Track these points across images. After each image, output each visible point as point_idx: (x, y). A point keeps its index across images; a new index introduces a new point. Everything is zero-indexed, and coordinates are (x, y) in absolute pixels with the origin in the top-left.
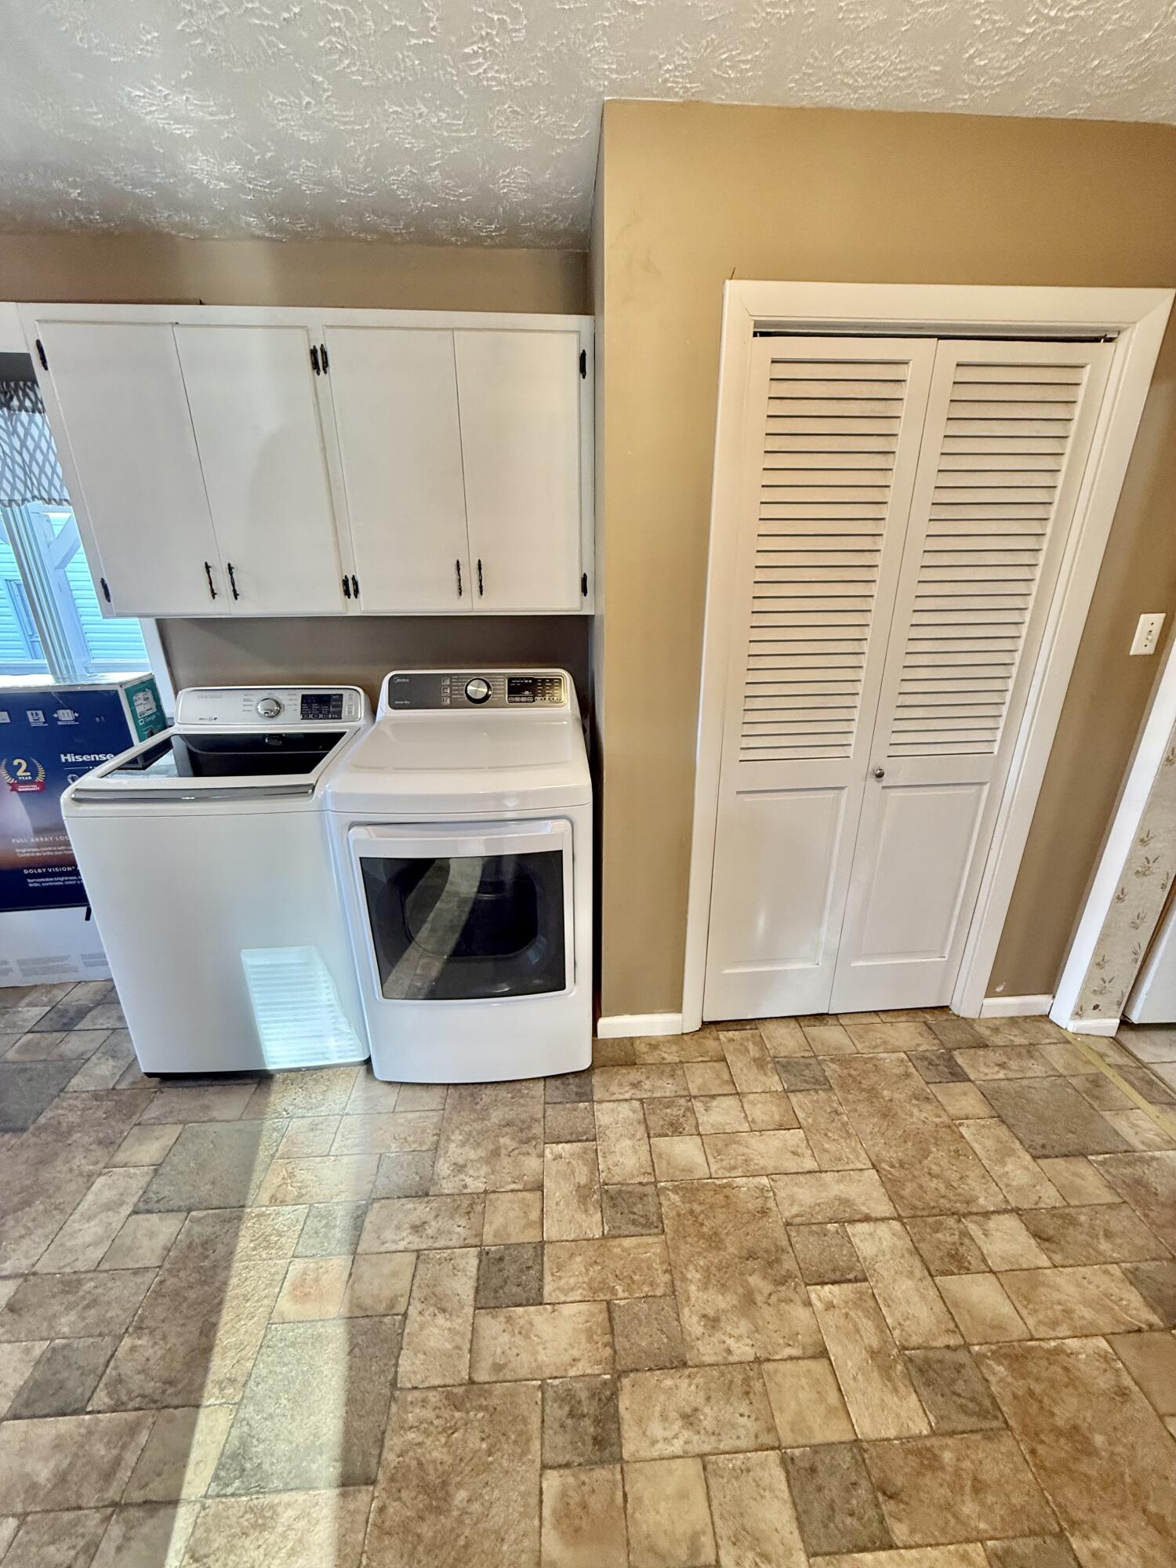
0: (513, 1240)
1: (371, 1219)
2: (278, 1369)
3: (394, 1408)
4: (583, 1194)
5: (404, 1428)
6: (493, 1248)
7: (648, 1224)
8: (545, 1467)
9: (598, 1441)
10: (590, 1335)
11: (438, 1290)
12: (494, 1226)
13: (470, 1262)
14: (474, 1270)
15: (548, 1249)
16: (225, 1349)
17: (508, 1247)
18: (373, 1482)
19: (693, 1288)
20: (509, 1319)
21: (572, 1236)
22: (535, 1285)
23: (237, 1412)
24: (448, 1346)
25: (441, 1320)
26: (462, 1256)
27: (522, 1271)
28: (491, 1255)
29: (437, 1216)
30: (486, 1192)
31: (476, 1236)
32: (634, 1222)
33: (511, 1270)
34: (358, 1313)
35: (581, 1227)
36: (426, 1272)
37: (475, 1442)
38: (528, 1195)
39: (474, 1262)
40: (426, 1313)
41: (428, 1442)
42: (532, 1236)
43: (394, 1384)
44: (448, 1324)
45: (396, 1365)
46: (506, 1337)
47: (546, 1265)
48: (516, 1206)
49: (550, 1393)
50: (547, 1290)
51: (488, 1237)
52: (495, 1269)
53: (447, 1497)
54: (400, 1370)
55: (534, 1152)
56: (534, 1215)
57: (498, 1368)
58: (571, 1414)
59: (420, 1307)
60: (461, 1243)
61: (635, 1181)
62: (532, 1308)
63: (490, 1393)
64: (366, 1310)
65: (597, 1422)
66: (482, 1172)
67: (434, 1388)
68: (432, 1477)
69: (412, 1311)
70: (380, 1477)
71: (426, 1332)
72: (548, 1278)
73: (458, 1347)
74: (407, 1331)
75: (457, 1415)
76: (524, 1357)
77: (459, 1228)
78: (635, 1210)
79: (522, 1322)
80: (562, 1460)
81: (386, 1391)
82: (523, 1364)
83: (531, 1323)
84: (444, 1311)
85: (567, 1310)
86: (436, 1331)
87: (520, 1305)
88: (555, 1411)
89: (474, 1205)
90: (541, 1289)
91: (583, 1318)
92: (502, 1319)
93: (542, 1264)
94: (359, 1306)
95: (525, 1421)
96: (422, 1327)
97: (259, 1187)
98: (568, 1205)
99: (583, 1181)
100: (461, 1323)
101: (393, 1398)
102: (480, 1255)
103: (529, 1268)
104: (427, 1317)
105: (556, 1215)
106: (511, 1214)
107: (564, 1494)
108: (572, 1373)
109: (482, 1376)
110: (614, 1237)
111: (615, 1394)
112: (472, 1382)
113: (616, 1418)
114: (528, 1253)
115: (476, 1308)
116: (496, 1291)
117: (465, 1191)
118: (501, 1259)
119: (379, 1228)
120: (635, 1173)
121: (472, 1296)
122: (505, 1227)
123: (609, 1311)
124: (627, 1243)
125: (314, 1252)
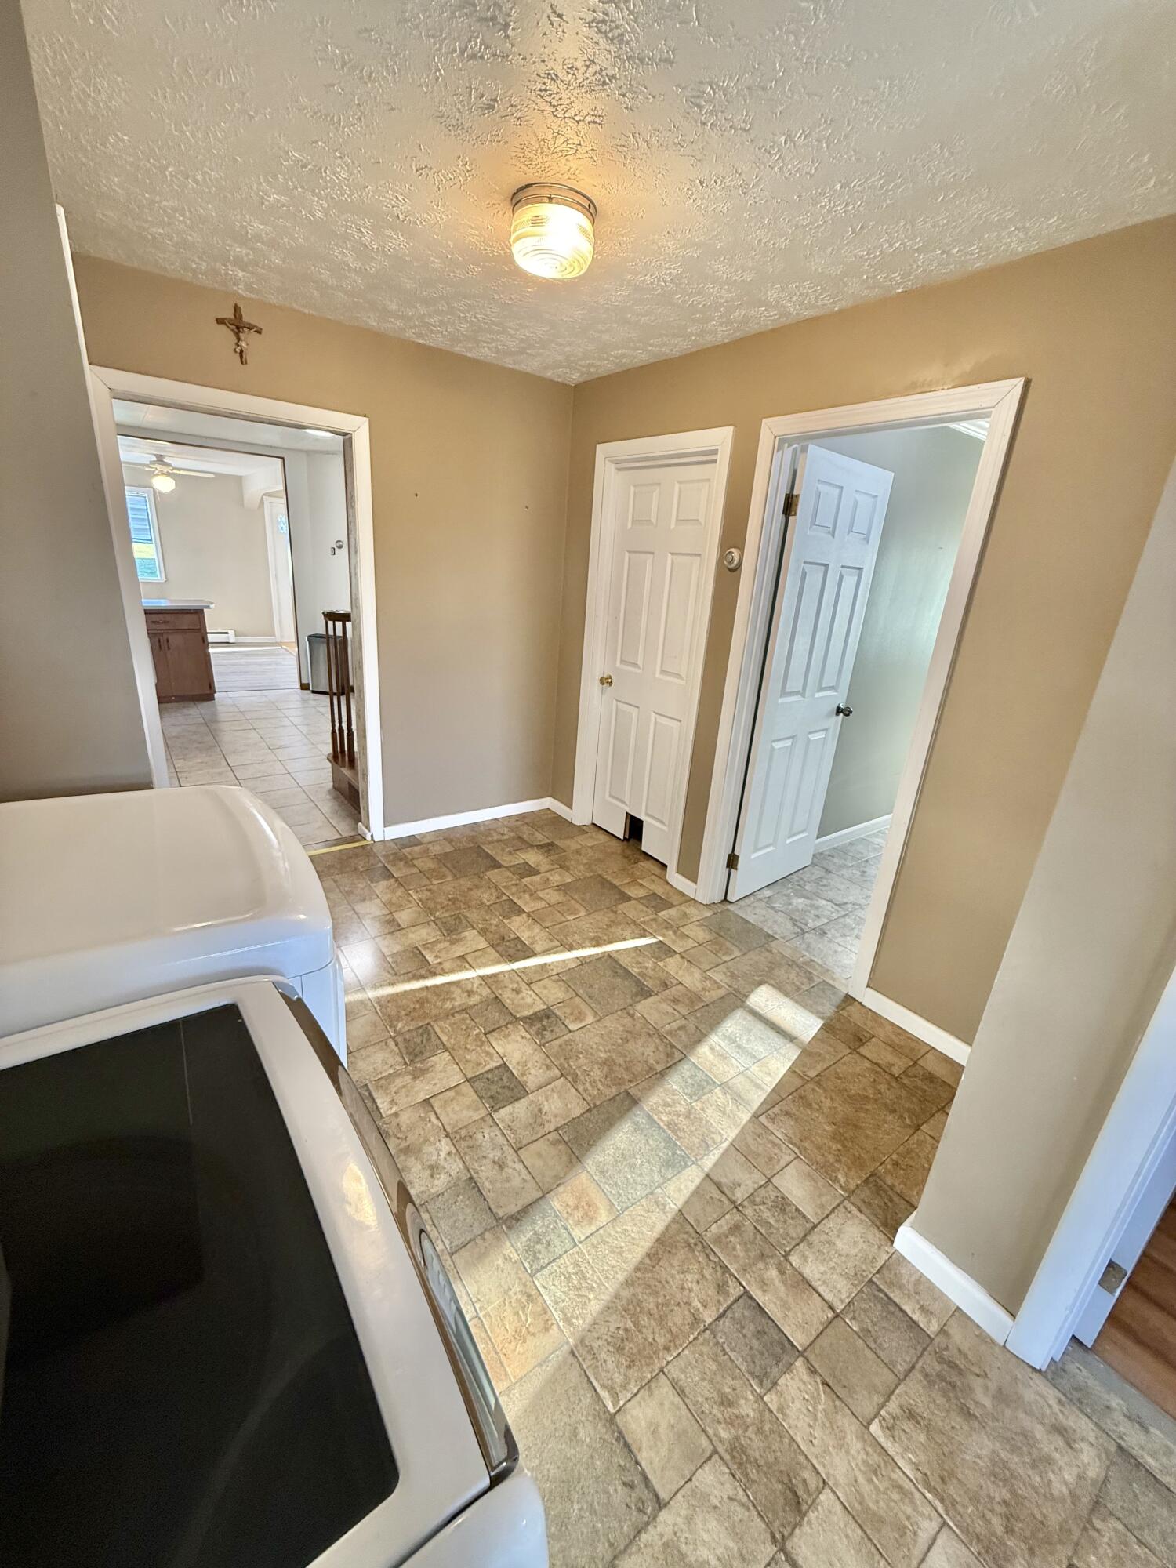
0: (475, 1097)
1: (513, 1209)
2: (632, 1180)
3: (598, 1103)
4: (418, 1074)
5: (601, 1093)
6: (487, 1106)
7: (427, 1031)
8: (570, 1031)
9: (548, 1017)
10: (506, 1036)
11: (531, 1121)
12: (472, 1113)
13: (504, 1113)
14: (507, 1108)
15: (469, 1077)
16: (652, 1227)
17: (481, 1098)
18: (626, 1091)
19: (456, 1004)
20: (523, 1074)
21: (455, 1066)
22: (496, 1071)
23: (663, 1184)
24: (555, 1095)
25: (546, 1108)
26: (503, 1121)
27: (493, 1082)
28: (493, 1104)
29: (485, 1157)
30: (447, 1136)
31: (485, 1121)
32: (429, 1039)
33: (494, 1088)
34: (574, 1160)
35: (445, 1065)
36: (525, 1136)
37: (582, 1061)
38: (436, 1106)
39: (503, 1111)
40: (548, 1118)
41: (597, 1078)
42: (467, 1089)
43: (589, 1111)
44: (546, 1103)
45: (582, 1115)
46: (533, 1071)
47: (481, 1072)
48: (449, 1109)
49: (543, 1041)
50: (495, 1064)
51: (482, 1113)
52: (500, 1097)
53: (606, 1059)
54: (582, 1112)
55: (395, 1122)
56: (451, 1094)
57: (548, 1068)
58: (545, 1030)
59: (547, 1125)
60: (495, 1128)
61: (396, 1049)
62: (510, 1067)
63: (561, 1064)
64: (570, 1156)
65: (541, 1020)
66: (431, 1149)
67: (577, 1090)
68: (606, 1069)
69: (552, 1128)
70: (622, 1090)
71: (557, 1112)
72: (488, 1067)
73: (553, 1090)
74: (563, 1122)
75: (579, 1073)
76: (536, 1058)
77: (486, 1136)
78: (419, 1042)
79: (520, 1068)
80: (563, 1027)
81: (595, 1111)
82: (538, 1057)
83: (518, 1063)
84: (540, 1110)
85: (501, 1051)
86: (553, 1107)
87: (512, 1072)
88: (548, 1036)
89: (461, 1139)
90: (496, 1068)
91: (500, 1042)
92: (525, 1078)
93: (482, 1074)
94: (571, 1162)
95: (560, 1046)
96: (555, 1116)
97: (546, 1360)
98: (433, 1079)
99: (408, 1078)
100: (539, 1097)
101: (595, 1106)
102: (496, 1111)
103: (488, 1080)
104: (550, 1116)
105: (444, 1082)
106: (457, 1108)
107: (573, 1021)
108: (528, 1036)
109: (557, 1072)
110: (444, 1045)
111: (526, 1018)
112: (562, 1075)
113: (535, 1014)
114: (479, 1085)
115: (528, 1094)
116: (513, 1089)
117: (454, 1151)
118: (492, 1097)
119: (517, 1193)
120: (388, 1050)
121: (523, 1100)
122: (469, 1107)
123: (490, 1032)
124: (444, 1038)
125: (562, 1231)
